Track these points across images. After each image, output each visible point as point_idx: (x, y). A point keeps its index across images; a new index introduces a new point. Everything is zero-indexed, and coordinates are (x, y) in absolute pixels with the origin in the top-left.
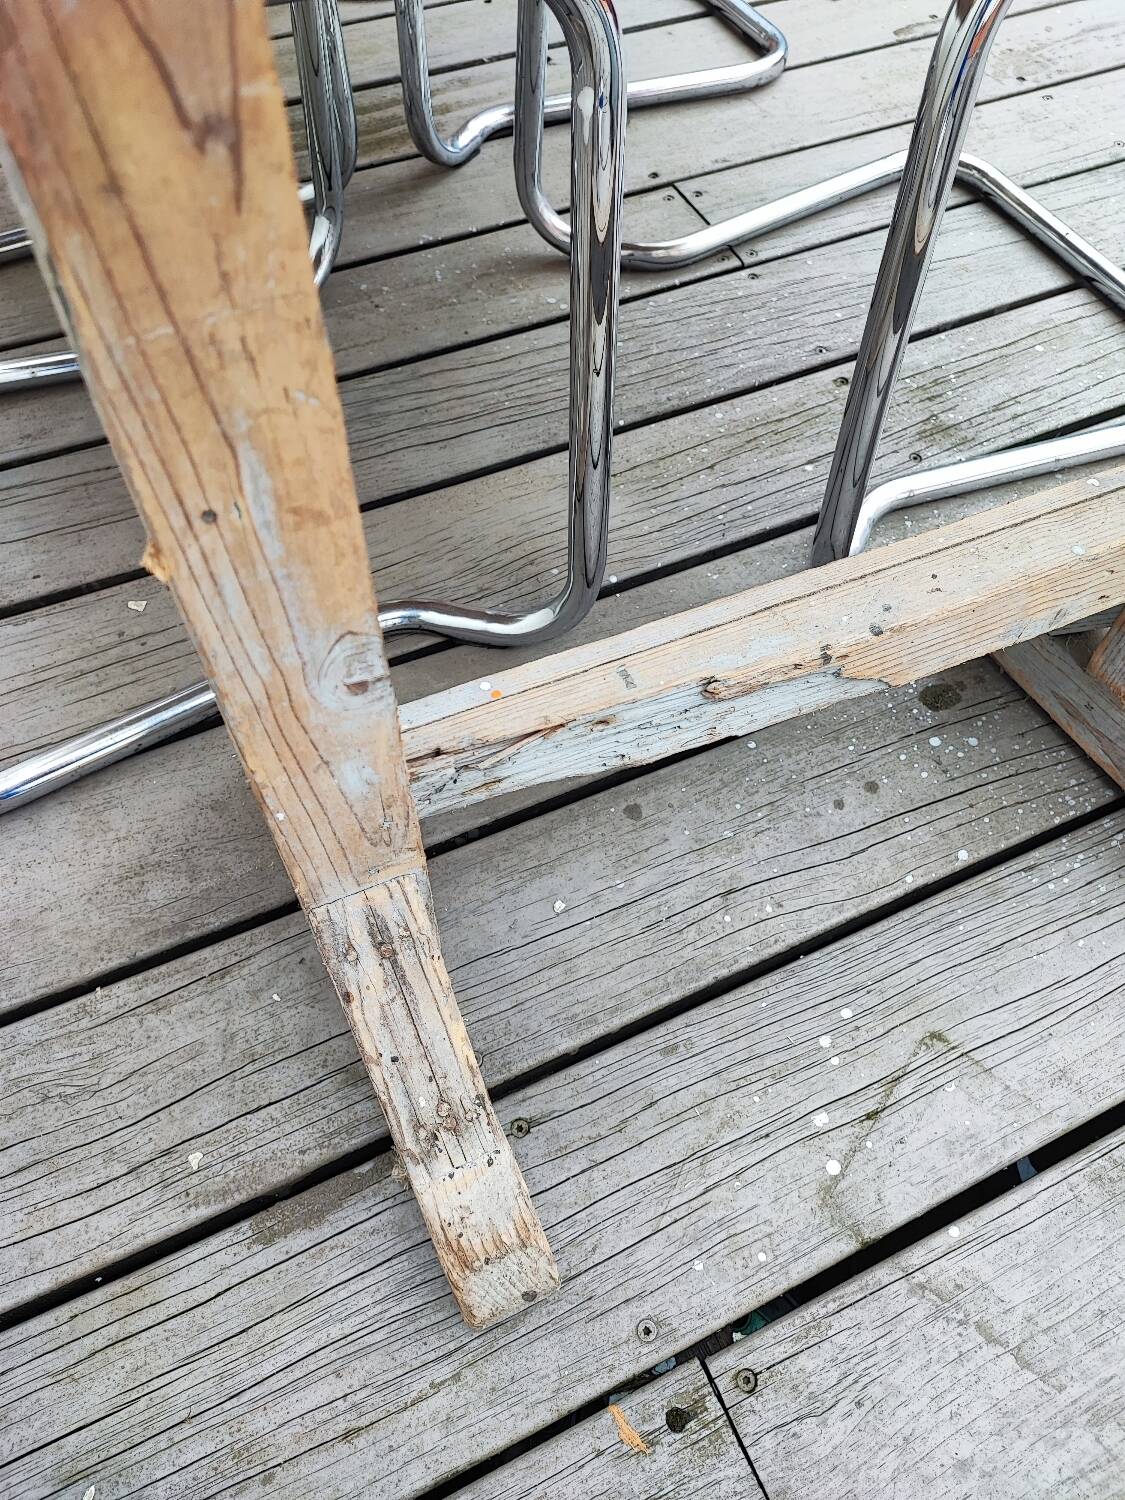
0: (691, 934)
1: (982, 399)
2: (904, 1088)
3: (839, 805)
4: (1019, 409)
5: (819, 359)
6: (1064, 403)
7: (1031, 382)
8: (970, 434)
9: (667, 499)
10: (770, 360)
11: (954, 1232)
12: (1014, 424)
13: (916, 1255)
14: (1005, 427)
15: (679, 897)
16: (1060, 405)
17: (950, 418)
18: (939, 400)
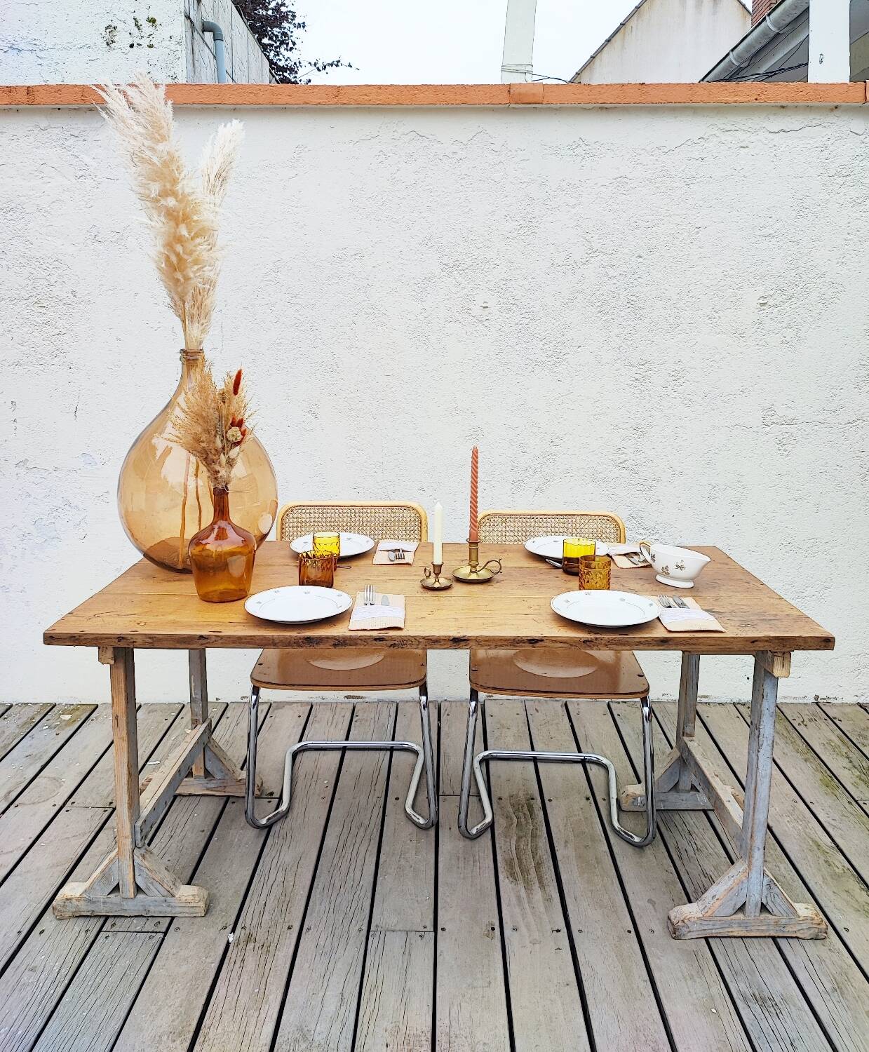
0: (171, 829)
1: (251, 959)
2: (114, 843)
3: (169, 860)
4: (237, 965)
5: (305, 927)
6: (227, 980)
7: (244, 977)
8: (240, 947)
9: (281, 868)
10: (315, 915)
11: (90, 839)
12: (232, 960)
13: (93, 834)
14: (234, 956)
15: (179, 831)
16: (228, 977)
17: (251, 945)
18: (260, 948)
